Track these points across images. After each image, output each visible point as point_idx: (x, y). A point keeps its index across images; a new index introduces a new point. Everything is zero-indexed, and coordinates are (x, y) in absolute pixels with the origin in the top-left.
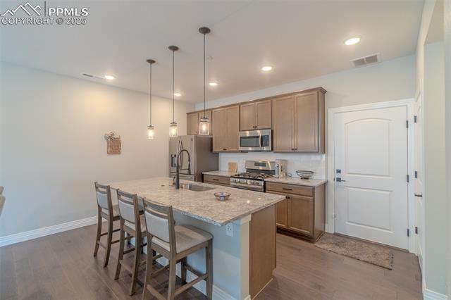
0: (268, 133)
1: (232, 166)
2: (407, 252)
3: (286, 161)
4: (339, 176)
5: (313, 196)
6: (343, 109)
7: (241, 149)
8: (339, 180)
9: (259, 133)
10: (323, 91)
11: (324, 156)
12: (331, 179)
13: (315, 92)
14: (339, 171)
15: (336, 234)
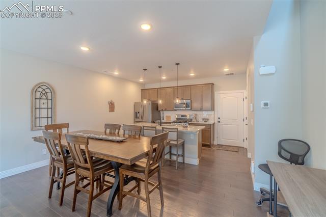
0: (189, 101)
1: (168, 117)
2: (243, 148)
3: (196, 114)
4: (219, 120)
5: (211, 128)
6: (221, 92)
7: (175, 109)
8: (219, 122)
9: (184, 101)
10: (213, 84)
11: (213, 112)
12: (216, 122)
13: (210, 85)
14: (219, 118)
15: (218, 145)
